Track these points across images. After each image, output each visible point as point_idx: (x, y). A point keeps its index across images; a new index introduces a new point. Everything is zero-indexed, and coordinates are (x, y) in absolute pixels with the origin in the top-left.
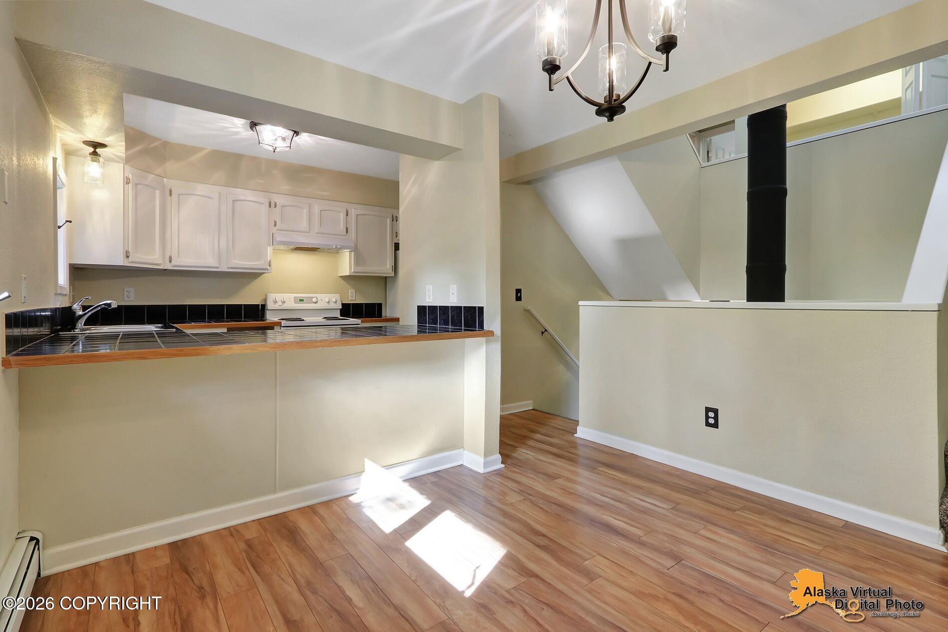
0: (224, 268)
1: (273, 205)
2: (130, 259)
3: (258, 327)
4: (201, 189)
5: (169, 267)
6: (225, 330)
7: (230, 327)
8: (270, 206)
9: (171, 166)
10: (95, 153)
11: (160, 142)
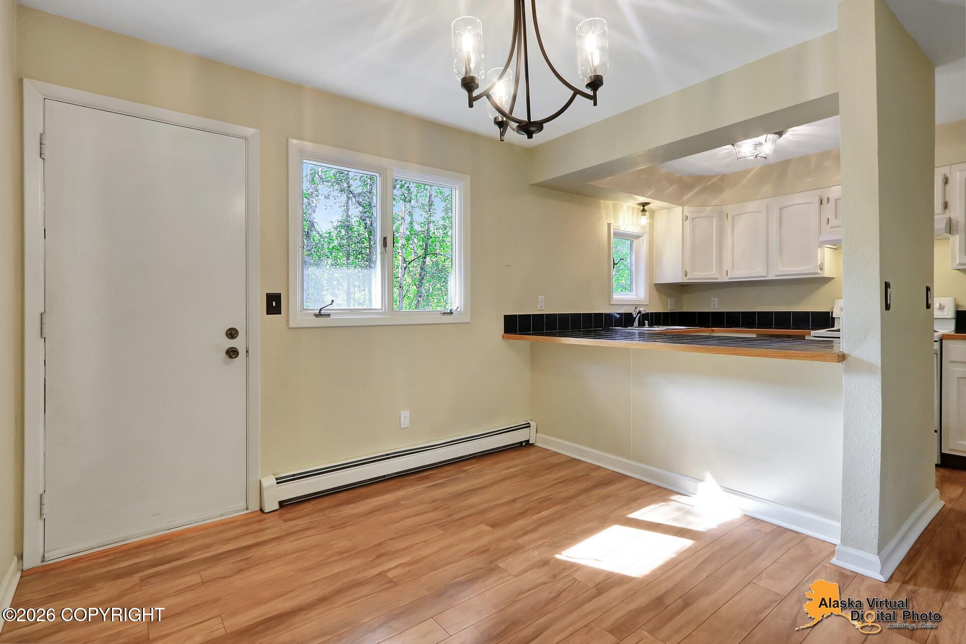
0: (772, 277)
1: (825, 201)
2: (688, 277)
3: (788, 335)
4: (752, 206)
5: (726, 280)
6: (754, 336)
7: (759, 333)
8: (821, 203)
9: (727, 194)
10: (644, 210)
11: (718, 177)
